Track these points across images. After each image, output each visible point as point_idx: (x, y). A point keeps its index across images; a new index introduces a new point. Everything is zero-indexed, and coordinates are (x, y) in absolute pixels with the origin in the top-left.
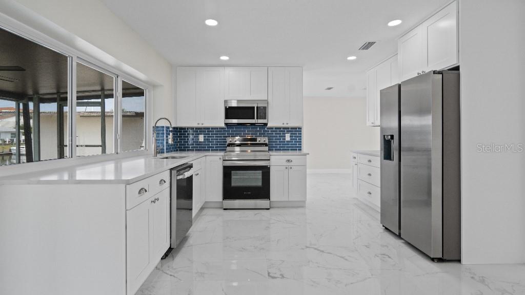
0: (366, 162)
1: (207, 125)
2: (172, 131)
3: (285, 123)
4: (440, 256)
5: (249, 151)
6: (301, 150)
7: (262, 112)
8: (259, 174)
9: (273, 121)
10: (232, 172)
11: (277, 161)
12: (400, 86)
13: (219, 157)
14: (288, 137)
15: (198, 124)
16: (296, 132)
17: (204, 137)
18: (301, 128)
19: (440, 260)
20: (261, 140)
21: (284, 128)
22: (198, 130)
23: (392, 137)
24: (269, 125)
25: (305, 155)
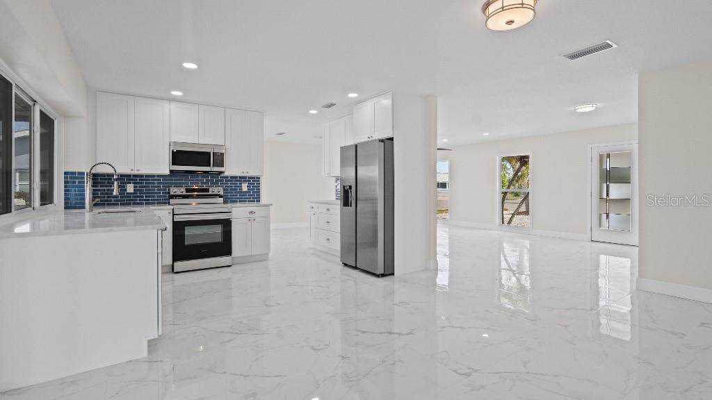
0: (325, 211)
1: (144, 171)
2: (116, 180)
3: (245, 172)
4: (383, 272)
5: (194, 204)
6: (259, 201)
7: (220, 159)
8: (218, 229)
9: (230, 170)
10: (186, 228)
11: (239, 213)
12: (356, 146)
13: (168, 211)
14: (245, 187)
15: (132, 170)
16: (254, 181)
17: (134, 187)
18: (259, 178)
19: (383, 275)
20: (214, 190)
21: (240, 177)
22: (124, 179)
23: (350, 187)
24: (226, 174)
25: (268, 206)
